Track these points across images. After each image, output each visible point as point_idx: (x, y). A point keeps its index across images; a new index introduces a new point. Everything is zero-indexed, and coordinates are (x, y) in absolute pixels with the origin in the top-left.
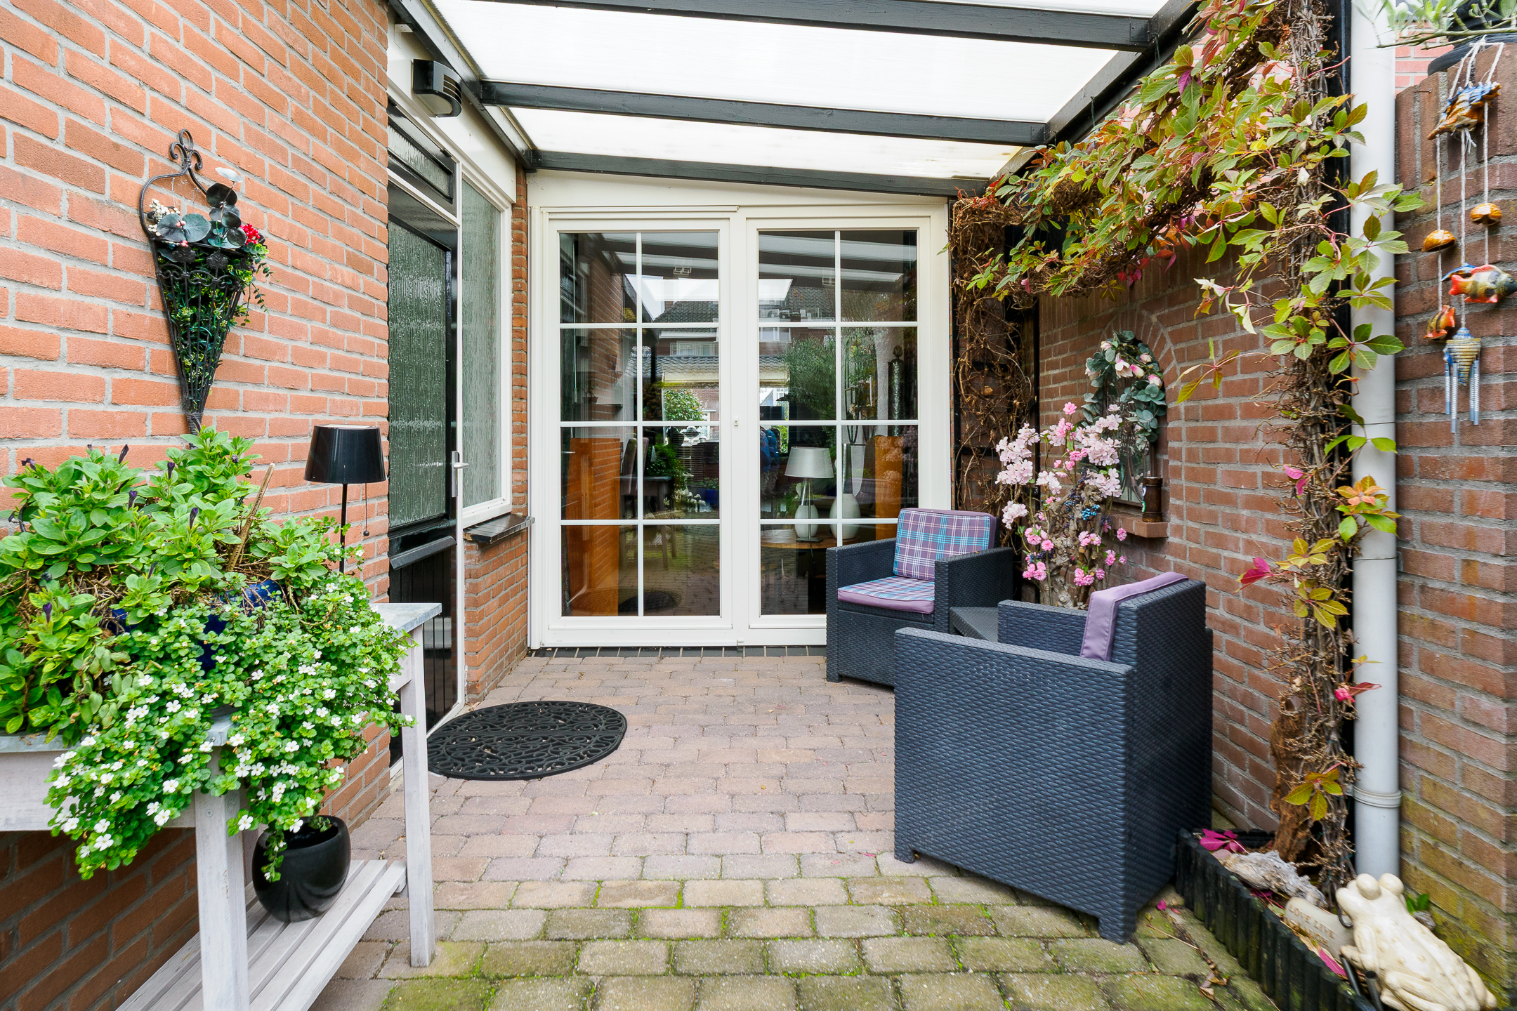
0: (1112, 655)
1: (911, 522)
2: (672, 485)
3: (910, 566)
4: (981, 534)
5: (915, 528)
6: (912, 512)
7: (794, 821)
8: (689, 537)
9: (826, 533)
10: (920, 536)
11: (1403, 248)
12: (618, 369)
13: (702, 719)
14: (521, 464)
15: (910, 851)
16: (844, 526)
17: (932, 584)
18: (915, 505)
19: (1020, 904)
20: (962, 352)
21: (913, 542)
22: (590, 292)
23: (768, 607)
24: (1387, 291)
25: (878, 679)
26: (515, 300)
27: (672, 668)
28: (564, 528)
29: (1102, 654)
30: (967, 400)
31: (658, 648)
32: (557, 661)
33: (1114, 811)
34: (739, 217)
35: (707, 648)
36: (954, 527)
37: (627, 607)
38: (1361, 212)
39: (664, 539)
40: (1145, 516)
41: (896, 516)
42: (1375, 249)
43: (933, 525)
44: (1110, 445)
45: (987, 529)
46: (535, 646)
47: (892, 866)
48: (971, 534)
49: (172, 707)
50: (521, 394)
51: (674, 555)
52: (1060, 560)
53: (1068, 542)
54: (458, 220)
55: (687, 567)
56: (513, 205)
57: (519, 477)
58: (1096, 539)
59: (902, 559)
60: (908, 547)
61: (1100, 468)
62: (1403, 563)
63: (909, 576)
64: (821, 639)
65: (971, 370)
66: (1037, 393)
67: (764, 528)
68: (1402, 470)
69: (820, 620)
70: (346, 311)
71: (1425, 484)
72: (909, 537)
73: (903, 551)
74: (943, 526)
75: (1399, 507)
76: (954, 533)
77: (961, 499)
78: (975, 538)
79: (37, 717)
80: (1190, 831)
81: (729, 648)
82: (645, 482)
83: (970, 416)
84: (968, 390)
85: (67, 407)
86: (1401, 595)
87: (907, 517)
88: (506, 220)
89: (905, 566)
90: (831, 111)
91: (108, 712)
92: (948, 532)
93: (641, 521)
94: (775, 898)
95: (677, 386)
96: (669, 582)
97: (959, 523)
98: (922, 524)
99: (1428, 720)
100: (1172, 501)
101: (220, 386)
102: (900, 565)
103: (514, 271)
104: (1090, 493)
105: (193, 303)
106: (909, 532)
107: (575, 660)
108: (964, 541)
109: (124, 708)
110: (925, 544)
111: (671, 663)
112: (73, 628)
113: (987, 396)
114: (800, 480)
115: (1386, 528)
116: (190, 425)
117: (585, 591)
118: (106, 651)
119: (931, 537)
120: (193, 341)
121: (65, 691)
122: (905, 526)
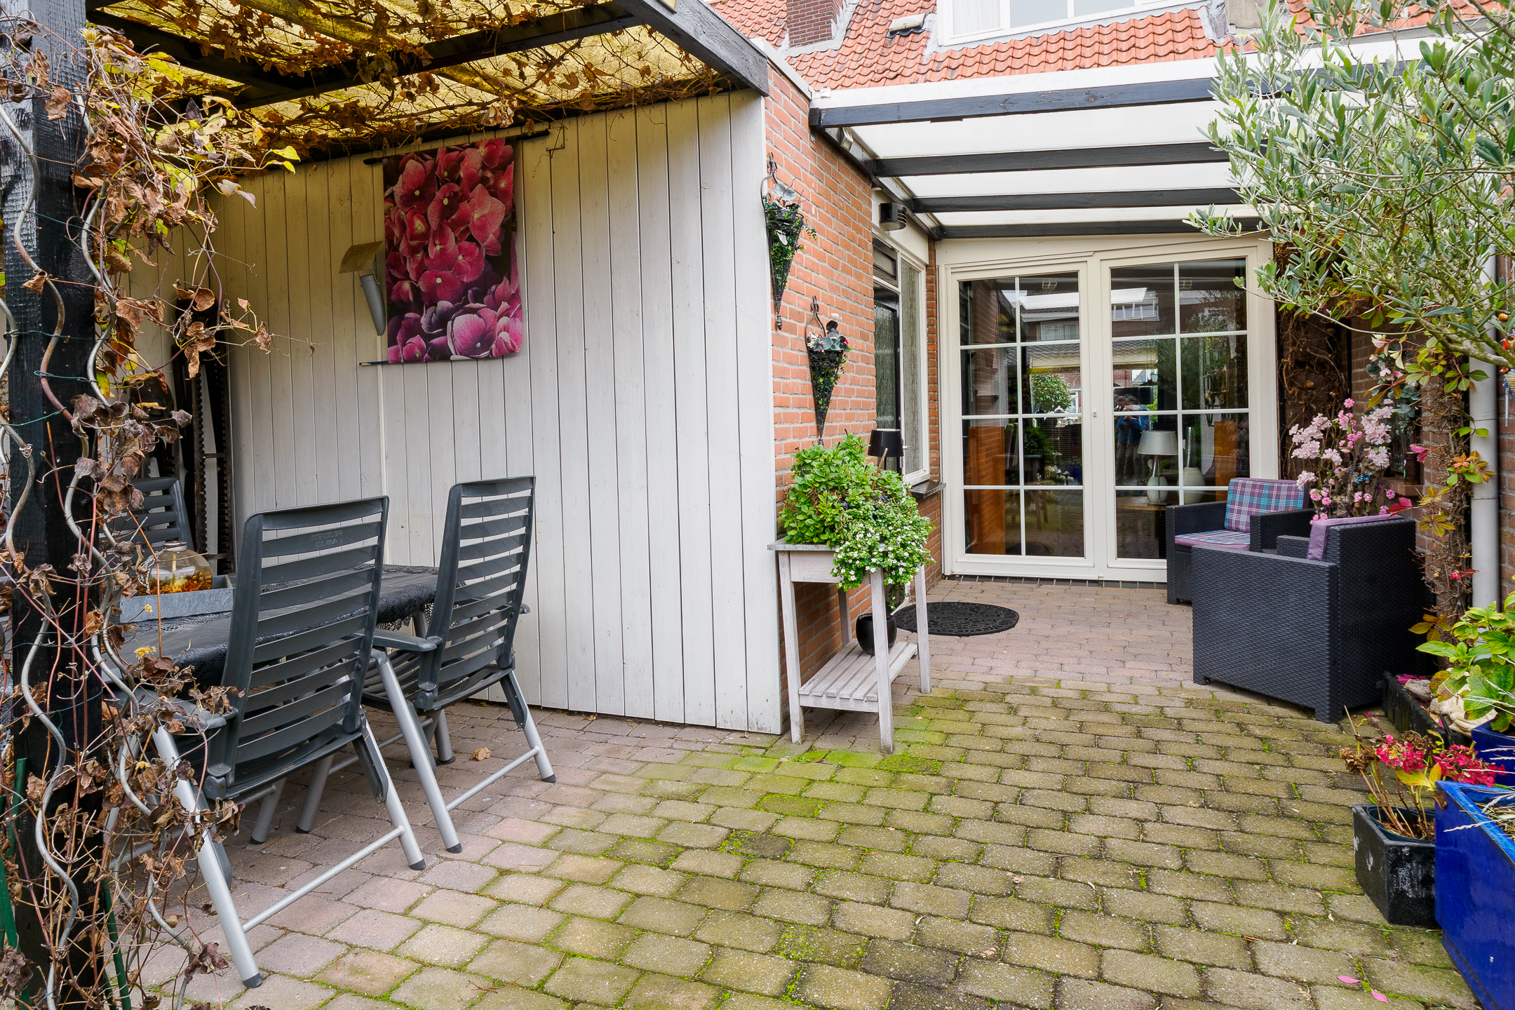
0: (1325, 558)
1: (1239, 489)
2: (1044, 461)
3: (1237, 522)
4: (1296, 498)
5: (1242, 493)
6: (1241, 481)
7: (1128, 665)
8: (1059, 507)
9: (1173, 497)
10: (1247, 499)
12: (994, 366)
13: (1071, 617)
14: (935, 446)
15: (1204, 678)
16: (1186, 493)
17: (1248, 535)
18: (1248, 476)
19: (1269, 704)
20: (1286, 353)
21: (1241, 504)
22: (974, 310)
23: (1123, 551)
26: (929, 332)
27: (1048, 591)
28: (965, 491)
29: (1319, 557)
30: (1291, 392)
31: (1037, 579)
32: (963, 583)
33: (1323, 646)
34: (1094, 262)
35: (1074, 581)
36: (1275, 492)
37: (1013, 549)
39: (1037, 506)
40: (1406, 481)
41: (1227, 484)
43: (1257, 491)
44: (1383, 428)
45: (1301, 494)
46: (948, 573)
47: (1190, 684)
48: (1288, 497)
49: (869, 535)
50: (934, 398)
51: (1046, 520)
53: (1346, 500)
54: (899, 290)
55: (1058, 530)
56: (927, 266)
57: (934, 455)
58: (1368, 497)
59: (1232, 517)
60: (1236, 507)
61: (1373, 446)
63: (1237, 530)
64: (1163, 578)
65: (1295, 368)
66: (1350, 386)
67: (1119, 494)
69: (1163, 564)
70: (861, 364)
71: (1509, 455)
72: (1237, 500)
73: (1232, 511)
74: (1266, 492)
76: (1274, 497)
77: (1286, 471)
78: (1292, 501)
79: (824, 537)
80: (1394, 675)
81: (1092, 582)
82: (1025, 460)
83: (1294, 406)
84: (1291, 384)
85: (792, 426)
87: (1236, 484)
88: (922, 278)
89: (1233, 522)
90: (1161, 193)
91: (850, 535)
92: (1270, 496)
93: (1022, 487)
94: (1113, 689)
95: (1045, 371)
96: (1043, 538)
97: (1279, 489)
98: (1248, 490)
100: (1426, 470)
101: (830, 412)
102: (1230, 521)
103: (928, 312)
104: (1366, 464)
105: (823, 376)
106: (1238, 496)
107: (977, 583)
108: (1280, 502)
109: (855, 534)
110: (1251, 505)
111: (1046, 588)
112: (833, 507)
113: (1310, 389)
114: (1152, 457)
116: (820, 431)
117: (976, 543)
118: (846, 515)
119: (1255, 500)
120: (822, 393)
121: (832, 529)
122: (1235, 492)
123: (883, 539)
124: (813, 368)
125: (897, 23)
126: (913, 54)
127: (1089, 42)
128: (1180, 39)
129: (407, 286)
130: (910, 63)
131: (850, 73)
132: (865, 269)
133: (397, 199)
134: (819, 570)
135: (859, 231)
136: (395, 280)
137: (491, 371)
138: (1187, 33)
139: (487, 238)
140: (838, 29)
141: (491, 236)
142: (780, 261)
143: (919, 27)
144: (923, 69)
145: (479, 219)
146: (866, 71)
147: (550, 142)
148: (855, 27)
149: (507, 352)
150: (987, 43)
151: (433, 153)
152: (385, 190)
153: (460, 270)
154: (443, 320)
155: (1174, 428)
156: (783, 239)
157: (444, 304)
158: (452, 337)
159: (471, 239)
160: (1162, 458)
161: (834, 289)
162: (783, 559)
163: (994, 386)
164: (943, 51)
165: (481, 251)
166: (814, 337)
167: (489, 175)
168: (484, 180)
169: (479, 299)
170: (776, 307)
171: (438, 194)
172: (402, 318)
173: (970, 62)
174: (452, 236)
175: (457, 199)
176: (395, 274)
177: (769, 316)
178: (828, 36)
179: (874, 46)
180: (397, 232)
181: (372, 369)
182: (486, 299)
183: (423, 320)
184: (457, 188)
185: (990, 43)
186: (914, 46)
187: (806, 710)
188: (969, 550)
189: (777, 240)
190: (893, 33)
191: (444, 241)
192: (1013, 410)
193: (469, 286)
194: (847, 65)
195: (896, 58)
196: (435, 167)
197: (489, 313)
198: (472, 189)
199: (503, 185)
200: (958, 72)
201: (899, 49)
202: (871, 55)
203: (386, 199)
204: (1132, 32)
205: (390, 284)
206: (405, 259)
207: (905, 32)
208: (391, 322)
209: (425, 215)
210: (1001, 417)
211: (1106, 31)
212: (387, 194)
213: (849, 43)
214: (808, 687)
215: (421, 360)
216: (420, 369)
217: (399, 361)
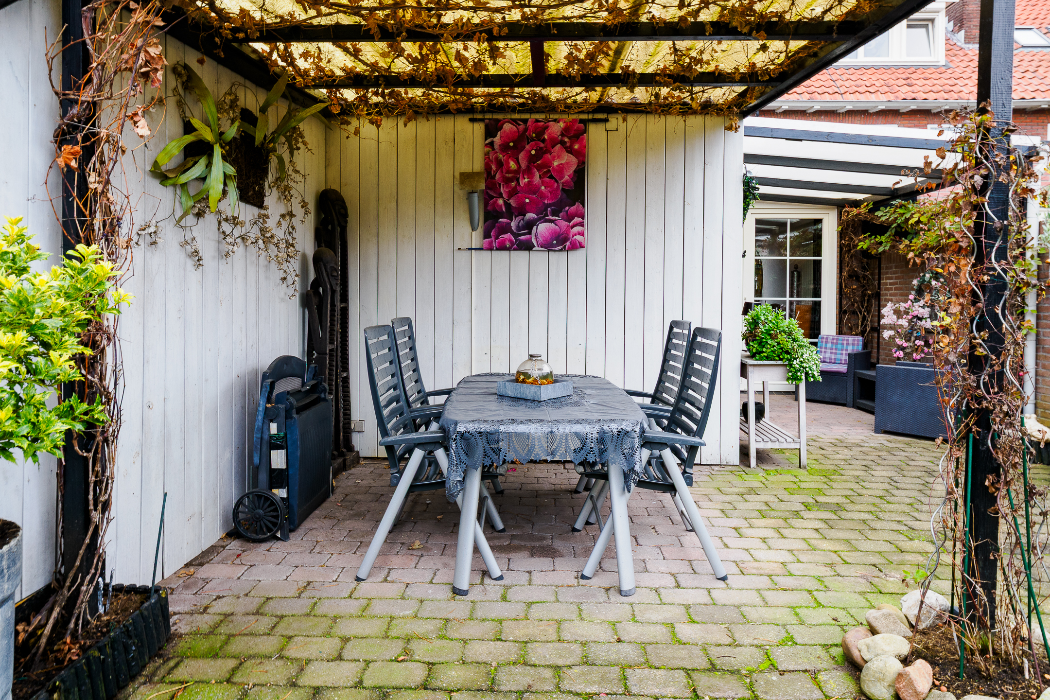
1: (824, 340)
3: (825, 358)
4: (858, 345)
5: (826, 343)
6: (825, 336)
10: (829, 346)
11: (1040, 263)
18: (821, 334)
20: (844, 271)
21: (826, 348)
24: (1036, 273)
25: (820, 399)
30: (845, 291)
36: (845, 342)
38: (1029, 254)
42: (1032, 262)
43: (835, 341)
44: (926, 310)
45: (861, 343)
48: (853, 344)
52: (908, 351)
58: (923, 343)
60: (823, 350)
61: (922, 319)
62: (1038, 342)
63: (825, 362)
65: (848, 278)
66: (879, 288)
68: (1038, 318)
71: (1044, 321)
72: (824, 346)
73: (821, 352)
74: (840, 342)
75: (1037, 327)
77: (841, 331)
78: (856, 346)
83: (846, 297)
84: (846, 287)
86: (1037, 350)
89: (822, 358)
92: (843, 344)
97: (848, 340)
98: (830, 341)
99: (1043, 380)
104: (918, 327)
108: (850, 347)
110: (832, 349)
113: (854, 289)
115: (1034, 332)
119: (834, 346)
122: (822, 342)
129: (501, 201)
133: (496, 146)
136: (492, 197)
137: (558, 258)
139: (563, 178)
141: (567, 177)
145: (558, 166)
147: (609, 126)
149: (577, 246)
151: (525, 121)
152: (486, 140)
153: (542, 195)
154: (529, 226)
157: (530, 216)
158: (536, 236)
159: (551, 177)
162: (749, 369)
165: (558, 186)
167: (566, 140)
168: (563, 143)
169: (555, 213)
171: (527, 147)
172: (497, 222)
174: (537, 175)
175: (541, 153)
176: (492, 193)
180: (494, 167)
181: (468, 252)
182: (561, 214)
183: (513, 224)
184: (542, 145)
191: (531, 175)
193: (549, 206)
196: (526, 130)
197: (564, 224)
198: (553, 147)
199: (576, 147)
203: (486, 145)
205: (488, 198)
206: (500, 185)
208: (487, 223)
209: (518, 159)
212: (487, 142)
215: (509, 249)
216: (505, 254)
217: (490, 248)
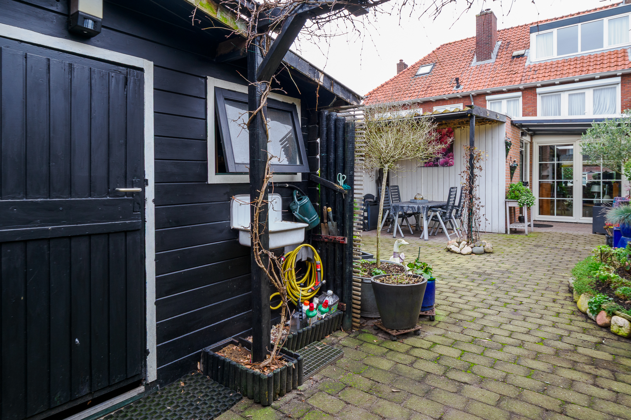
6: (617, 197)
12: (548, 167)
15: (595, 233)
23: (584, 215)
26: (530, 159)
28: (539, 199)
34: (578, 142)
35: (570, 222)
37: (552, 215)
46: (534, 220)
49: (525, 198)
50: (531, 175)
54: (524, 150)
56: (530, 143)
64: (591, 222)
67: (584, 201)
69: (592, 218)
72: (616, 202)
79: (516, 198)
81: (574, 223)
82: (557, 192)
85: (507, 180)
87: (615, 198)
88: (529, 145)
91: (521, 198)
93: (555, 198)
101: (513, 178)
103: (530, 154)
105: (512, 171)
112: (518, 193)
116: (511, 181)
117: (541, 212)
118: (520, 195)
120: (512, 174)
121: (518, 197)
123: (527, 199)
124: (510, 169)
125: (515, 53)
126: (521, 65)
127: (585, 61)
128: (619, 60)
130: (520, 68)
131: (499, 72)
132: (518, 148)
134: (515, 204)
135: (517, 140)
137: (446, 169)
138: (622, 58)
140: (494, 55)
142: (507, 151)
143: (523, 55)
144: (525, 71)
145: (446, 142)
146: (504, 71)
147: (461, 128)
148: (499, 54)
149: (451, 165)
150: (548, 61)
154: (437, 160)
155: (600, 185)
156: (509, 147)
158: (439, 163)
160: (597, 192)
161: (513, 153)
162: (507, 202)
163: (548, 172)
164: (532, 64)
166: (511, 163)
168: (447, 135)
170: (506, 159)
173: (542, 68)
175: (441, 138)
177: (505, 160)
178: (491, 58)
179: (507, 62)
181: (421, 168)
182: (447, 156)
183: (433, 159)
185: (550, 61)
186: (522, 62)
187: (511, 229)
188: (539, 214)
189: (507, 147)
190: (514, 57)
192: (553, 178)
194: (497, 69)
195: (515, 66)
197: (448, 158)
198: (444, 136)
199: (451, 136)
200: (537, 72)
201: (516, 63)
202: (506, 65)
204: (602, 58)
207: (518, 56)
210: (550, 181)
211: (592, 57)
213: (498, 60)
214: (511, 225)
215: (432, 166)
216: (431, 168)
217: (426, 166)
